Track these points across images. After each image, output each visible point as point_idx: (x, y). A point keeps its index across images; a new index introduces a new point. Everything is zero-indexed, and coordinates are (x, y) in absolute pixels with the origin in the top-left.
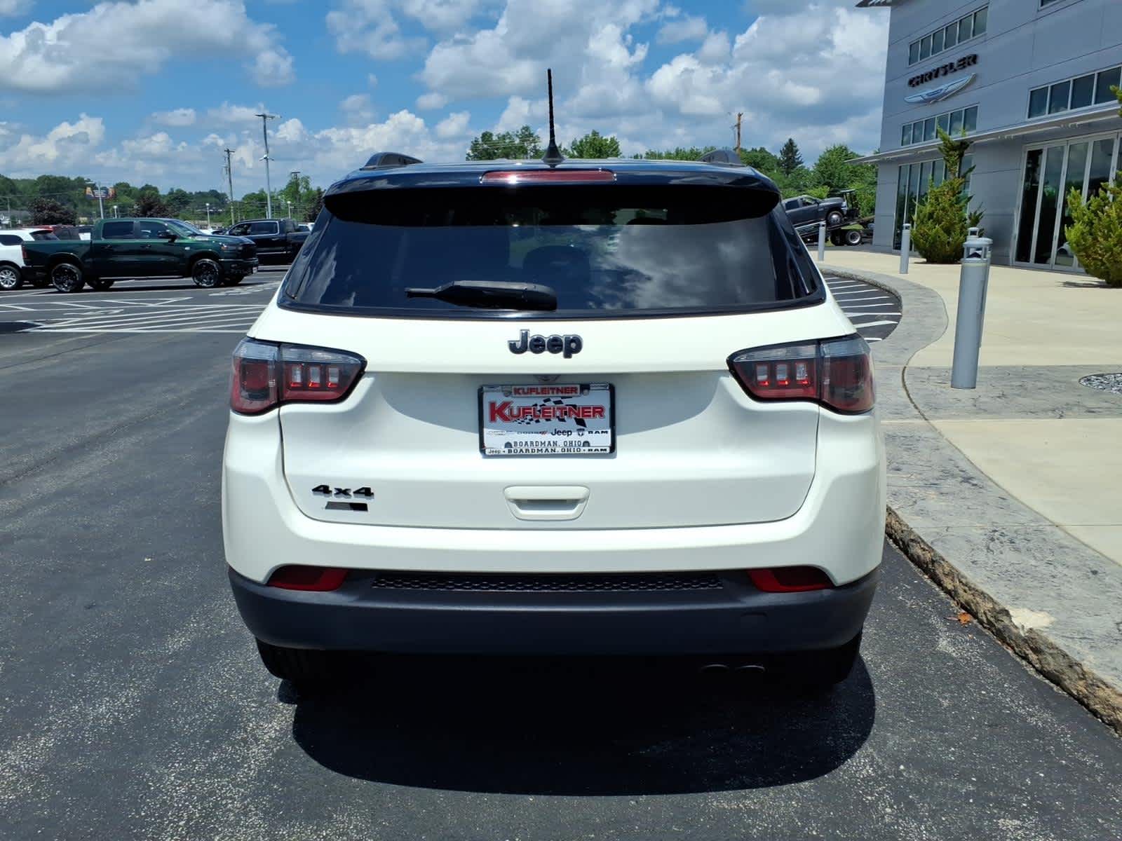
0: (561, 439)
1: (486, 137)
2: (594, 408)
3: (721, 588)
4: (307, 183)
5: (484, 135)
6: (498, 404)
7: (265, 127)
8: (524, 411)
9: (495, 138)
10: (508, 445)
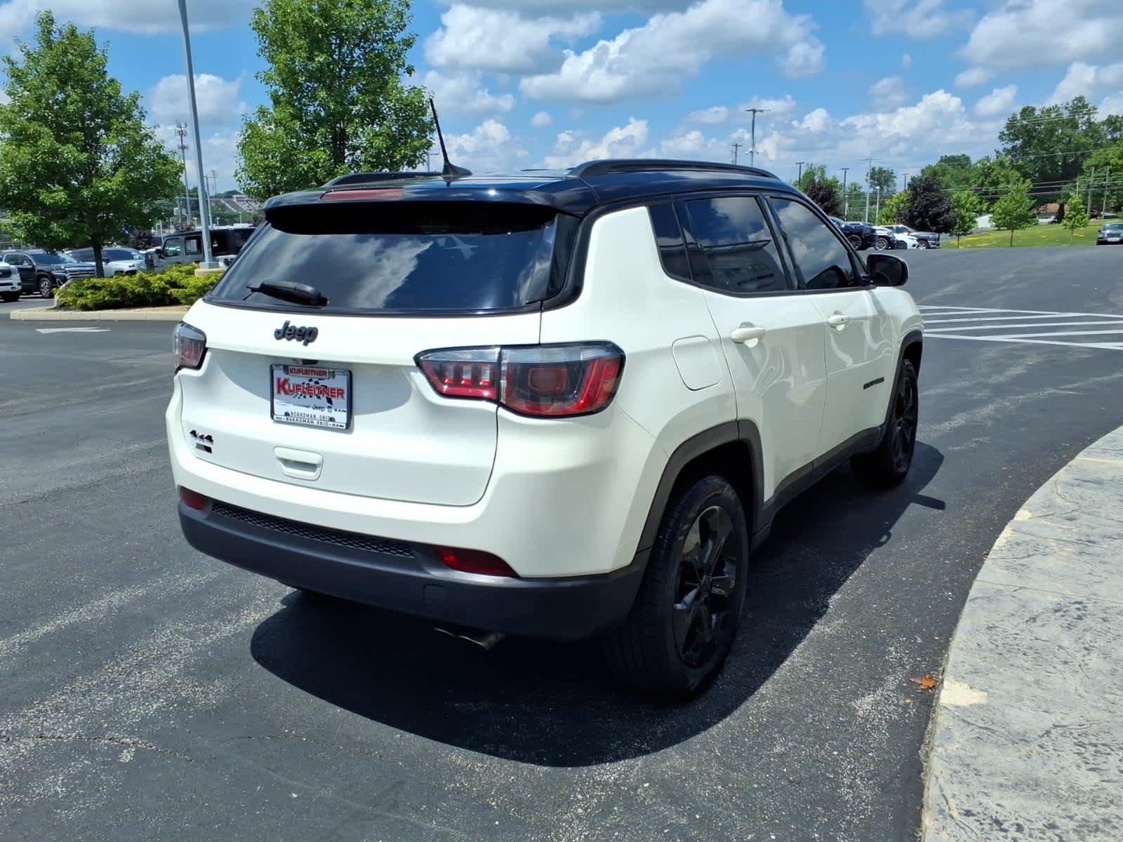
0: (318, 413)
1: (1027, 112)
2: (338, 390)
3: (412, 557)
4: (823, 172)
5: (1024, 111)
6: (282, 380)
7: (753, 121)
8: (297, 387)
9: (1037, 113)
10: (287, 414)
